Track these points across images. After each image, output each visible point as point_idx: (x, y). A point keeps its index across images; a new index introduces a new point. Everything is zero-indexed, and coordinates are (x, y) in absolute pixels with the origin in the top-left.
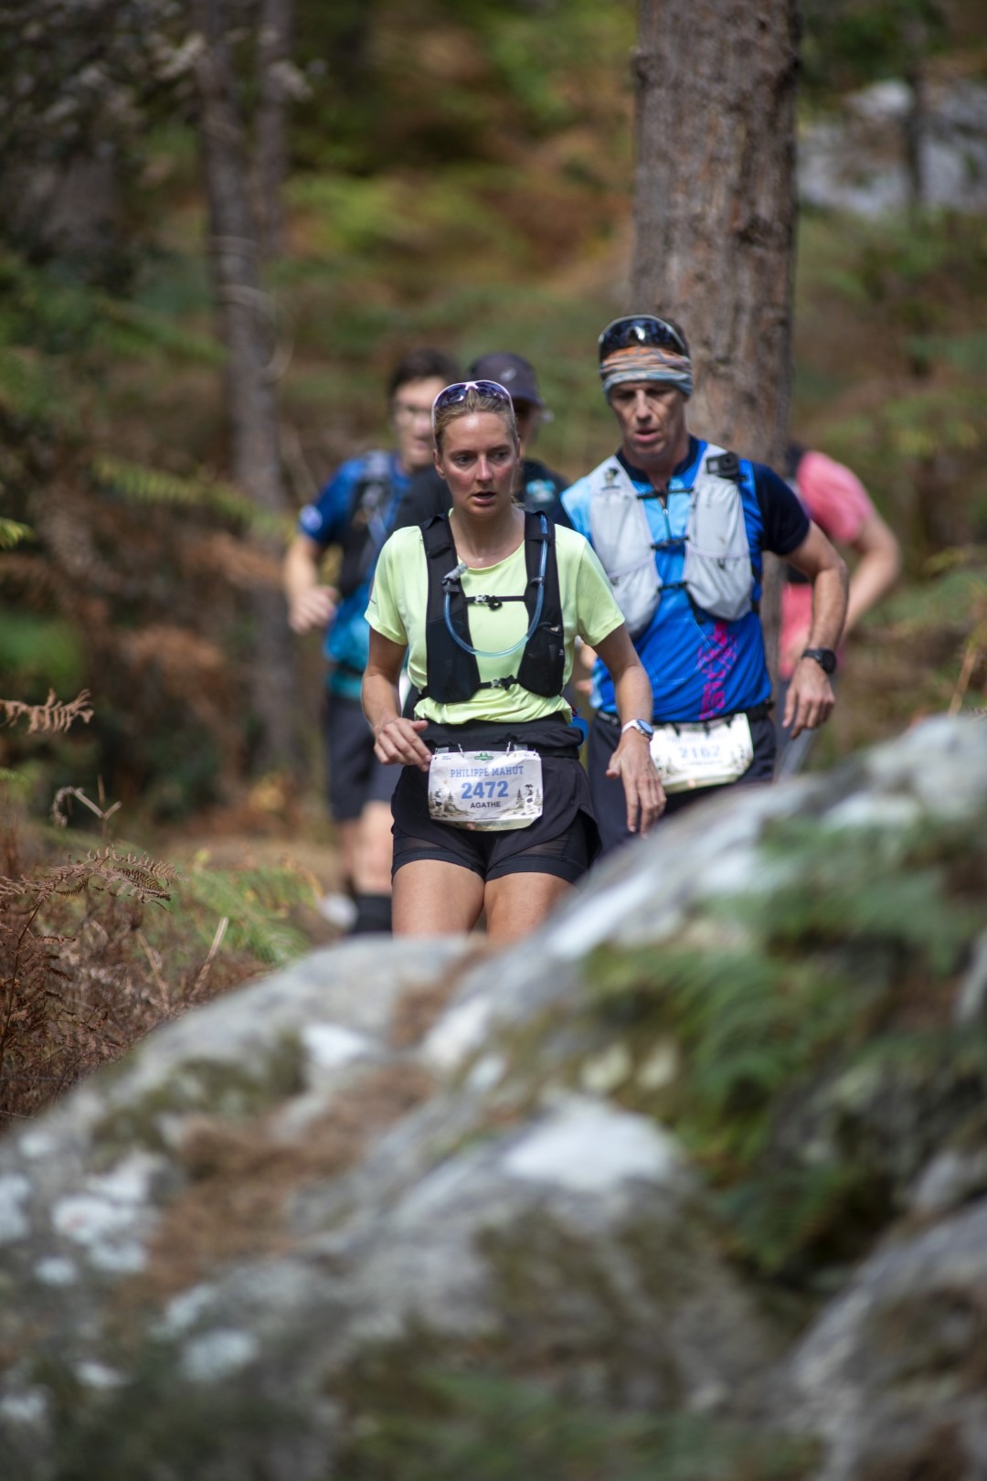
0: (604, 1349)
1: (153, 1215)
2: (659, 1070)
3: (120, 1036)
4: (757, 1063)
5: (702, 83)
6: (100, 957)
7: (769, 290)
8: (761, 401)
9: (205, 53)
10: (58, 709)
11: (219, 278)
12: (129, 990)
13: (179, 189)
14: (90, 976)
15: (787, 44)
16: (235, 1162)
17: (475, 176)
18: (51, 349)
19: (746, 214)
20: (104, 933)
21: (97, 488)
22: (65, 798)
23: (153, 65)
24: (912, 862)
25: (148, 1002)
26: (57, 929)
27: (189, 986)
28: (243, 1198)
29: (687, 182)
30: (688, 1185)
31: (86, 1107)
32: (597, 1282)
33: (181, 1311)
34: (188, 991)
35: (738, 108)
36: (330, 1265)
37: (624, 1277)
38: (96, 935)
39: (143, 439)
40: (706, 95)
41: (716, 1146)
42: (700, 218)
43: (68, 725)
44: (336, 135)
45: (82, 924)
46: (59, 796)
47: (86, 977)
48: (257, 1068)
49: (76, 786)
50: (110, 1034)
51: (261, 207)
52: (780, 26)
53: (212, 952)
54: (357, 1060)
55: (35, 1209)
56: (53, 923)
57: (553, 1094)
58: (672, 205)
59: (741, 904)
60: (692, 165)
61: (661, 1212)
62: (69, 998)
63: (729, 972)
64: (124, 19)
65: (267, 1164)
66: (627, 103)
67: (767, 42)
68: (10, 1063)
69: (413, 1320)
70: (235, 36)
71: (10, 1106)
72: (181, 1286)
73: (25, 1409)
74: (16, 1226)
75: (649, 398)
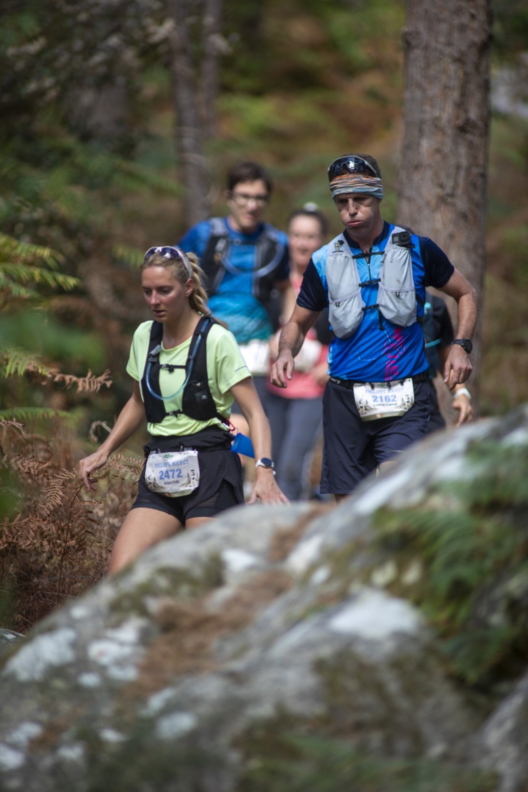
0: (382, 724)
1: (142, 651)
2: (412, 575)
4: (465, 571)
5: (440, 46)
6: (115, 512)
7: (475, 158)
8: (470, 217)
9: (175, 29)
10: (93, 380)
11: (181, 150)
13: (161, 102)
14: (109, 522)
15: (486, 26)
16: (186, 622)
17: (319, 96)
18: (91, 187)
19: (463, 116)
20: (117, 500)
21: (116, 262)
22: (97, 427)
23: (147, 35)
26: (92, 497)
28: (190, 642)
29: (431, 99)
30: (427, 637)
31: (106, 592)
32: (379, 688)
33: (156, 702)
35: (459, 60)
36: (236, 678)
37: (393, 686)
38: (112, 500)
39: (140, 235)
40: (442, 53)
41: (443, 616)
42: (438, 119)
43: (99, 388)
44: (245, 73)
45: (105, 495)
46: (94, 426)
47: (107, 523)
48: (198, 572)
49: (102, 421)
51: (204, 112)
52: (482, 17)
54: (251, 568)
55: (79, 646)
57: (356, 587)
58: (423, 112)
59: (457, 486)
60: (434, 90)
61: (413, 650)
62: (98, 534)
63: (450, 523)
64: (131, 11)
65: (203, 623)
66: (400, 57)
67: (475, 25)
68: (66, 568)
69: (280, 707)
70: (191, 20)
71: (66, 591)
72: (156, 689)
73: (73, 753)
74: (69, 655)
75: (356, 203)
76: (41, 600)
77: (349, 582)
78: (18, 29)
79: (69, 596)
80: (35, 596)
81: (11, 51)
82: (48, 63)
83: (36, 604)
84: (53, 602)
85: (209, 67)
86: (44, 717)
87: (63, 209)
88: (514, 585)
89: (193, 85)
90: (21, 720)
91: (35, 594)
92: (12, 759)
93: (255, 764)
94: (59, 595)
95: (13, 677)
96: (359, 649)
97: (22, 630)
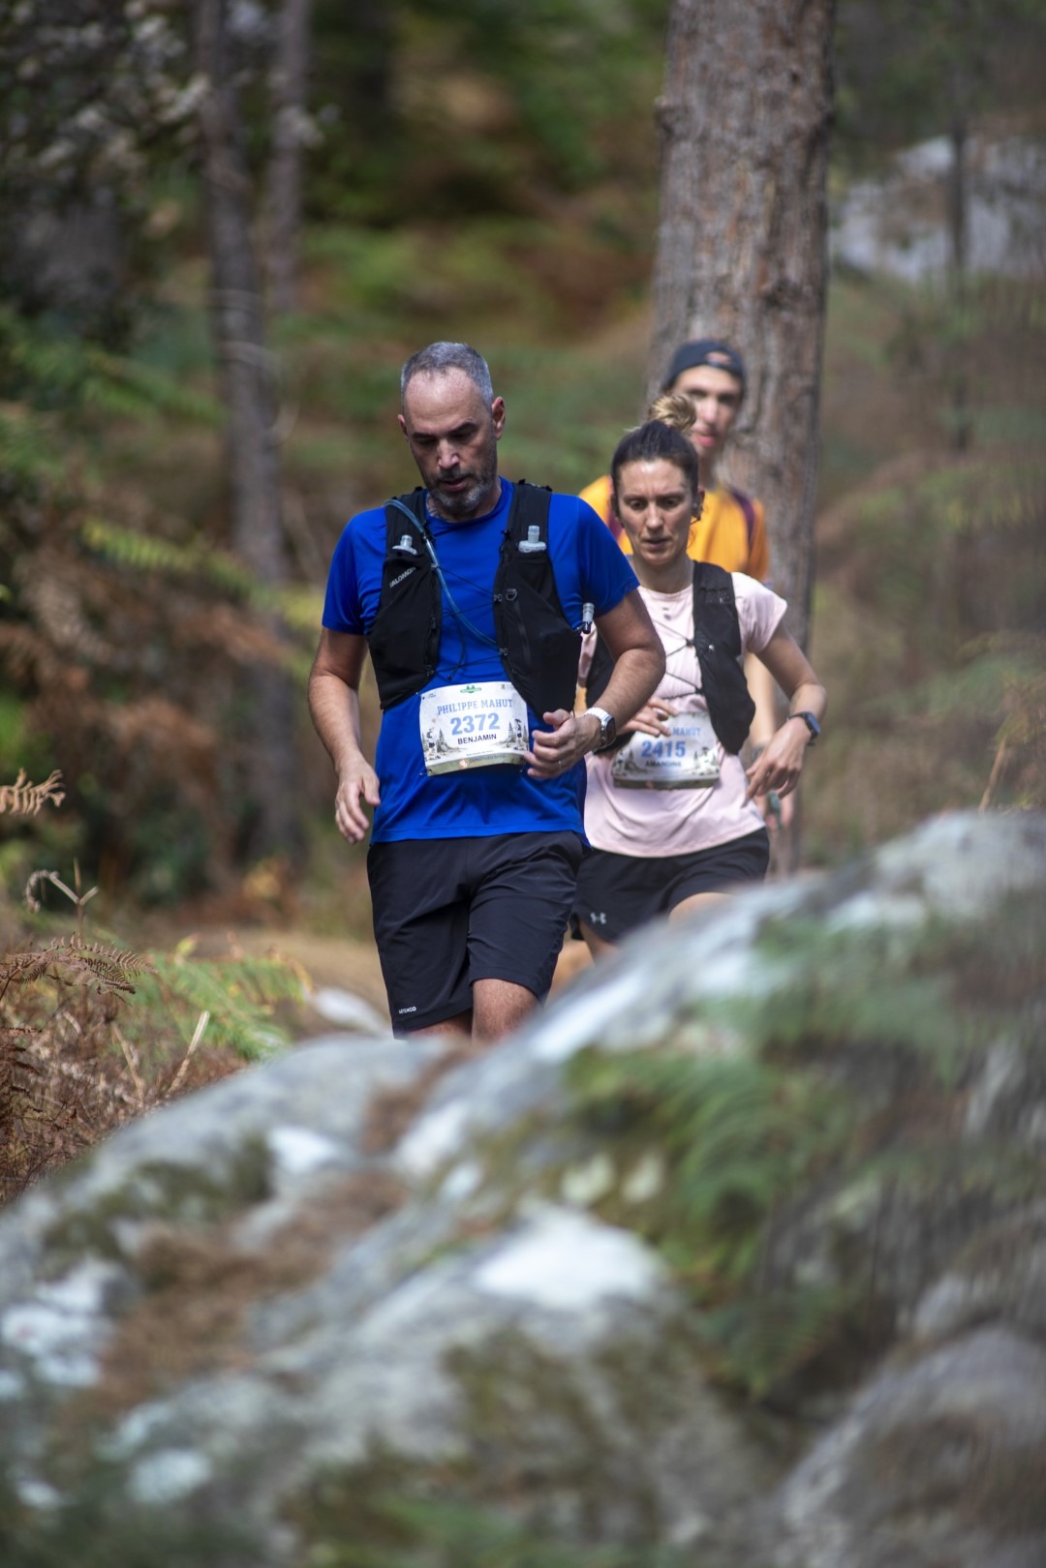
0: (578, 1477)
1: (107, 1327)
2: (644, 1182)
3: (92, 1136)
4: (751, 1177)
5: (730, 137)
6: (71, 1051)
7: (797, 356)
8: (787, 475)
9: (210, 95)
10: (28, 791)
11: (221, 334)
12: (102, 1086)
13: (191, 240)
14: (60, 1072)
15: (821, 98)
16: (194, 1272)
17: (503, 231)
18: (41, 406)
19: (774, 276)
20: (77, 1027)
21: (92, 556)
22: (39, 882)
23: (155, 108)
24: (919, 967)
25: (121, 1100)
26: (27, 1022)
27: (167, 1081)
28: (198, 1312)
29: (712, 241)
30: (671, 1304)
31: (38, 1210)
32: (573, 1407)
33: (135, 1428)
34: (164, 1088)
35: (768, 164)
36: (289, 1383)
37: (601, 1402)
38: (69, 1027)
39: (137, 503)
40: (734, 150)
41: (704, 1265)
42: (725, 279)
43: (38, 807)
45: (54, 1016)
46: (33, 880)
47: (56, 1072)
48: (220, 1173)
49: (50, 870)
50: (81, 1133)
51: (271, 261)
52: (813, 79)
53: (192, 1048)
54: (326, 1166)
56: (24, 1014)
57: (532, 1206)
58: (696, 266)
59: (736, 1007)
60: (718, 223)
61: (644, 1332)
62: (38, 1095)
63: (719, 1079)
64: (125, 59)
67: (800, 95)
69: (375, 1442)
70: (243, 77)
72: (134, 1402)
77: (518, 1193)
88: (849, 1203)
89: (247, 207)
93: (322, 1553)
96: (536, 1328)
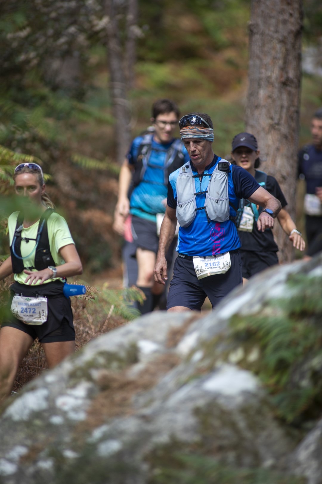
0: (235, 447)
1: (88, 402)
2: (254, 356)
4: (286, 354)
5: (271, 33)
7: (292, 101)
8: (289, 137)
9: (109, 22)
11: (113, 96)
12: (82, 328)
13: (101, 67)
15: (299, 21)
16: (115, 385)
17: (197, 63)
18: (58, 118)
19: (285, 76)
21: (73, 165)
23: (93, 26)
25: (88, 332)
27: (101, 327)
28: (118, 397)
29: (266, 65)
30: (262, 394)
31: (67, 366)
32: (233, 425)
33: (97, 433)
34: (101, 329)
35: (283, 41)
36: (146, 419)
37: (242, 424)
39: (88, 148)
40: (272, 37)
42: (270, 77)
44: (152, 49)
48: (123, 354)
51: (127, 73)
52: (296, 15)
53: (109, 316)
54: (155, 352)
55: (50, 399)
57: (219, 363)
58: (260, 73)
59: (281, 302)
60: (267, 60)
61: (254, 402)
63: (276, 324)
64: (83, 11)
65: (126, 385)
66: (247, 40)
67: (292, 20)
68: (42, 352)
69: (173, 437)
70: (119, 17)
71: (43, 366)
72: (97, 425)
73: (46, 465)
74: (44, 405)
75: (195, 144)
76: (27, 371)
77: (215, 360)
78: (14, 22)
79: (44, 369)
80: (24, 369)
81: (9, 36)
82: (33, 43)
83: (24, 373)
84: (35, 372)
85: (130, 45)
86: (29, 442)
87: (41, 132)
88: (316, 362)
89: (121, 57)
90: (15, 445)
91: (24, 368)
92: (9, 468)
93: (157, 471)
94: (38, 368)
95: (10, 418)
96: (221, 401)
97: (16, 389)
